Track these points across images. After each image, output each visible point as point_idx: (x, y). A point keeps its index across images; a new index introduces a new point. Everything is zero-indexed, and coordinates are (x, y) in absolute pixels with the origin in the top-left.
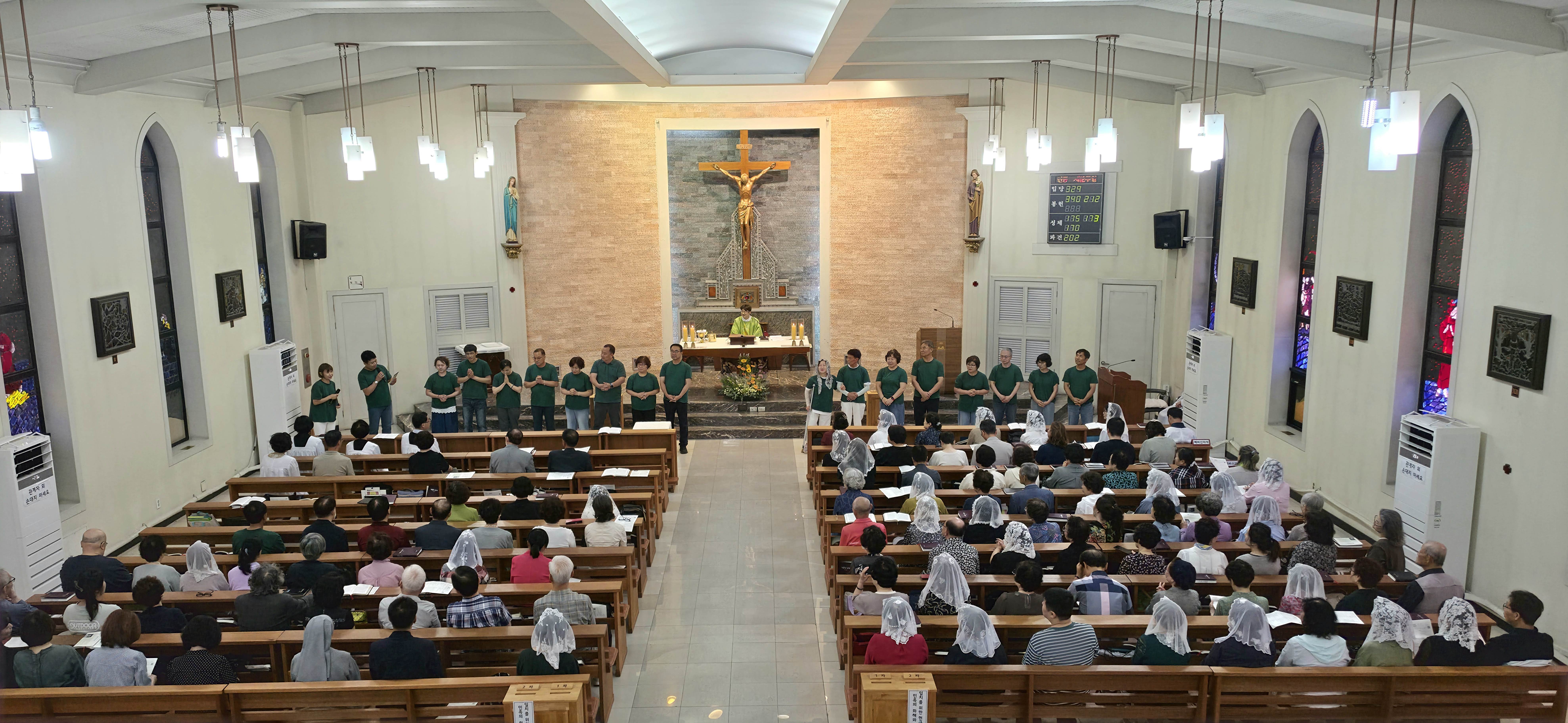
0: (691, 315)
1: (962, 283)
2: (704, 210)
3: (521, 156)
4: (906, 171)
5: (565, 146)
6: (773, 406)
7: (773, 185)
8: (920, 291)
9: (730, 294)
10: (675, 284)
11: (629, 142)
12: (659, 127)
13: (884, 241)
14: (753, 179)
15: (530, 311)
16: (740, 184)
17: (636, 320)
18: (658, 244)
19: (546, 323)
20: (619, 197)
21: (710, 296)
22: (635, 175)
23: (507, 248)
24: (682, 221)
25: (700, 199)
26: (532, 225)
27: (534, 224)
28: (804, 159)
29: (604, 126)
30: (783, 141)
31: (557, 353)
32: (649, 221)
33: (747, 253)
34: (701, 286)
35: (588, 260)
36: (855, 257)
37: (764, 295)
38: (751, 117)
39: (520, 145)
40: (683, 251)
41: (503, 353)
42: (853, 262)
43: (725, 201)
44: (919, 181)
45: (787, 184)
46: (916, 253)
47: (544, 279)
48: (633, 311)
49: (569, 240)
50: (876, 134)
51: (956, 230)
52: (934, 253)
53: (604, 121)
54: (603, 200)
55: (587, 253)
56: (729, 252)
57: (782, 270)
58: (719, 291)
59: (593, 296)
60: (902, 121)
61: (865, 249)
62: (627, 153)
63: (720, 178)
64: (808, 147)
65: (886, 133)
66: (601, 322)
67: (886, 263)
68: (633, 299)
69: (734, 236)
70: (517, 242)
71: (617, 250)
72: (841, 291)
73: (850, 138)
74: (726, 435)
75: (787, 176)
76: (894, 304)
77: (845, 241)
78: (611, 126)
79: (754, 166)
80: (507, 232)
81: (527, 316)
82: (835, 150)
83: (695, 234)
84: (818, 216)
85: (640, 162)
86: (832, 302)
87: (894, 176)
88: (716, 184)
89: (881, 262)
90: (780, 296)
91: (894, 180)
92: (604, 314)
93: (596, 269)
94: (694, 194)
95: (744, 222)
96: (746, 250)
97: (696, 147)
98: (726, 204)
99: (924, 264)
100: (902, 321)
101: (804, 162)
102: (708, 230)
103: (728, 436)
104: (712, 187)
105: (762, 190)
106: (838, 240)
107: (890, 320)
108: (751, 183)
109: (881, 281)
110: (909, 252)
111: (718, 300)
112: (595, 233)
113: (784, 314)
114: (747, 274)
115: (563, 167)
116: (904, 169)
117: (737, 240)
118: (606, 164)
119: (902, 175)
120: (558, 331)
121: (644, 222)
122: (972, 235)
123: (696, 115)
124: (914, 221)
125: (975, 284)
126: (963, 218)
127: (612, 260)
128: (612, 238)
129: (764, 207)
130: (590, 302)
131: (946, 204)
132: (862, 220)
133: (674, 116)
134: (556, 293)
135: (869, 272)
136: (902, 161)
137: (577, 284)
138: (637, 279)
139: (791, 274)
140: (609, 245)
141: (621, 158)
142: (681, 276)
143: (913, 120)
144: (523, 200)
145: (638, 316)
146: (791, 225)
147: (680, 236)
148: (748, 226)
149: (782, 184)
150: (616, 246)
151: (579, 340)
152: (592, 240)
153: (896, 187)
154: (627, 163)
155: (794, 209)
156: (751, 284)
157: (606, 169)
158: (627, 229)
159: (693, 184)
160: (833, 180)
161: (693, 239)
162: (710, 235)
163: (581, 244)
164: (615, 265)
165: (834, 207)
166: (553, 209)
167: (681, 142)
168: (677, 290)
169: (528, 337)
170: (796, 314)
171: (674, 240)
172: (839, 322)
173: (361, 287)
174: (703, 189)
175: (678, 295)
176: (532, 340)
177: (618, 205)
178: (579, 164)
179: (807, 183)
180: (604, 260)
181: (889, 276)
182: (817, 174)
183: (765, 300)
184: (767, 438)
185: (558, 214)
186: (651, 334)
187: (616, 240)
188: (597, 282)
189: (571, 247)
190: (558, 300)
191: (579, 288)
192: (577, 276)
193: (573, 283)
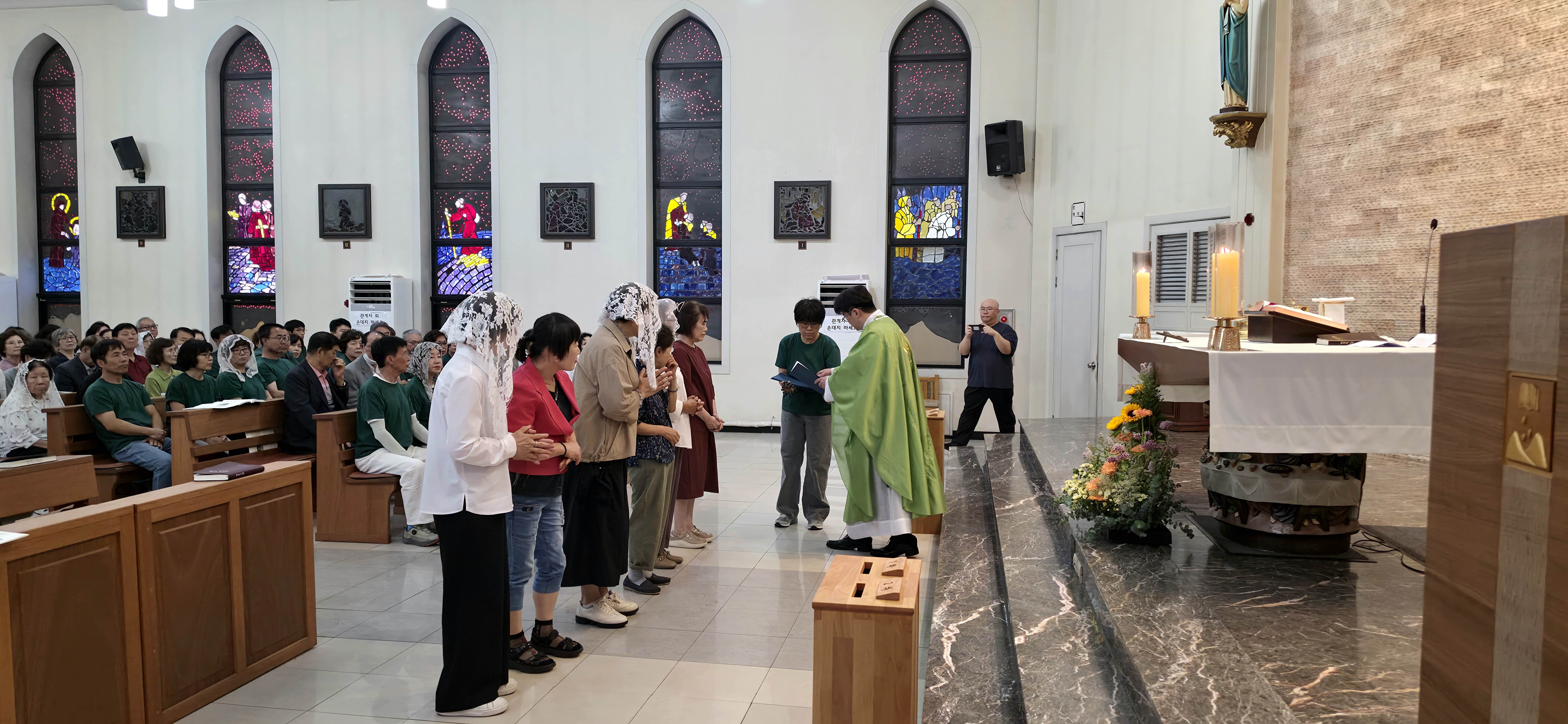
15: (1294, 272)
23: (1221, 123)
47: (1324, 195)
55: (1428, 116)
71: (1507, 98)
80: (1224, 89)
81: (1287, 282)
93: (1445, 160)
127: (1491, 127)
128: (1495, 64)
134: (1348, 228)
137: (1393, 204)
140: (1486, 87)
144: (1301, 11)
150: (1507, 85)
152: (1440, 80)
163: (1414, 94)
164: (1499, 142)
166: (1357, 16)
173: (1082, 221)
187: (1508, 68)
188: (1446, 196)
189: (1389, 108)
190: (1351, 246)
191: (1400, 216)
192: (1398, 183)
193: (1386, 203)
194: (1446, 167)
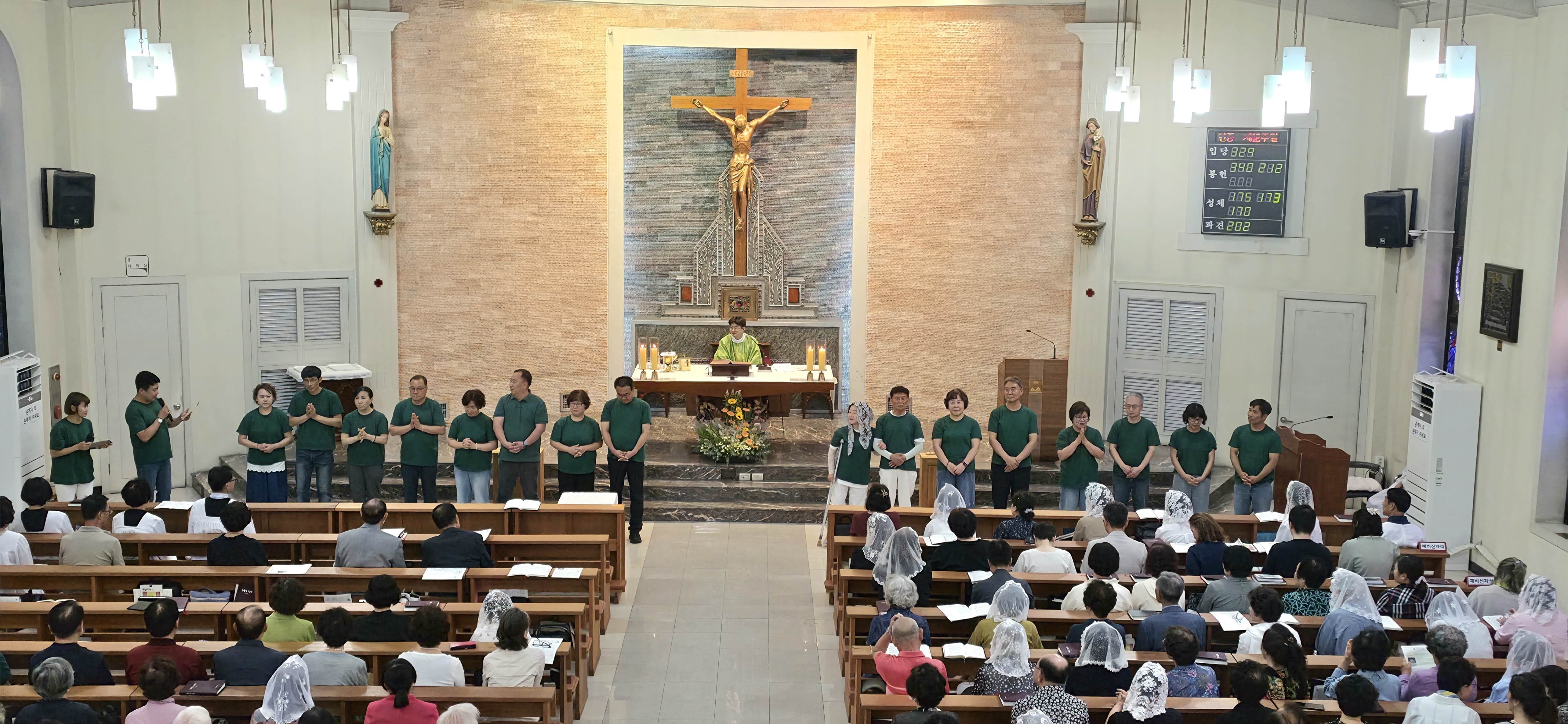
0: (653, 329)
1: (1070, 291)
2: (676, 169)
3: (400, 77)
4: (988, 118)
5: (467, 65)
6: (776, 472)
7: (784, 133)
8: (1005, 301)
9: (714, 297)
10: (629, 280)
11: (567, 61)
12: (612, 40)
13: (951, 223)
14: (754, 123)
15: (405, 317)
16: (733, 130)
17: (567, 335)
18: (605, 219)
19: (428, 335)
20: (548, 145)
21: (683, 300)
22: (573, 112)
23: (373, 219)
24: (642, 184)
25: (672, 151)
26: (412, 185)
27: (416, 182)
28: (832, 95)
29: (528, 36)
30: (800, 68)
31: (445, 382)
32: (593, 183)
33: (741, 236)
34: (669, 284)
35: (498, 240)
36: (906, 246)
37: (766, 300)
38: (753, 29)
39: (398, 61)
40: (643, 230)
41: (362, 379)
42: (904, 254)
43: (710, 155)
44: (1007, 133)
45: (806, 132)
46: (1001, 243)
47: (428, 267)
48: (564, 321)
49: (469, 209)
50: (943, 60)
51: (1062, 210)
52: (1028, 244)
53: (529, 28)
54: (523, 150)
55: (496, 229)
56: (714, 234)
57: (795, 263)
58: (696, 294)
59: (503, 296)
60: (982, 42)
61: (922, 235)
62: (562, 79)
63: (702, 121)
64: (838, 77)
65: (958, 59)
66: (514, 337)
67: (954, 258)
68: (564, 301)
69: (722, 209)
70: (388, 211)
71: (541, 227)
72: (885, 298)
73: (903, 66)
74: (702, 516)
75: (805, 120)
76: (964, 319)
77: (892, 221)
78: (539, 37)
79: (756, 103)
80: (373, 193)
81: (400, 324)
82: (879, 83)
83: (663, 205)
84: (852, 183)
85: (581, 93)
86: (870, 314)
87: (969, 125)
88: (696, 129)
89: (946, 255)
90: (790, 302)
91: (969, 131)
92: (520, 323)
93: (508, 254)
94: (663, 144)
95: (738, 189)
96: (739, 231)
97: (667, 72)
98: (712, 160)
99: (1012, 260)
100: (976, 346)
101: (833, 99)
102: (681, 200)
103: (705, 517)
104: (691, 133)
105: (767, 140)
106: (882, 220)
107: (958, 345)
108: (751, 130)
109: (946, 284)
110: (990, 241)
111: (695, 306)
112: (509, 200)
113: (796, 330)
114: (740, 268)
115: (463, 97)
116: (984, 113)
117: (727, 216)
118: (530, 95)
119: (981, 123)
120: (448, 348)
121: (584, 184)
122: (1086, 217)
123: (670, 24)
124: (998, 194)
125: (1090, 293)
126: (1074, 192)
127: (535, 240)
128: (534, 208)
129: (770, 167)
130: (498, 305)
131: (1048, 170)
132: (919, 190)
133: (636, 24)
134: (446, 290)
135: (927, 270)
136: (981, 102)
137: (478, 276)
138: (571, 271)
139: (808, 270)
140: (529, 219)
141: (552, 86)
142: (639, 269)
143: (1001, 40)
144: (400, 145)
145: (571, 327)
146: (811, 196)
147: (638, 206)
148: (744, 195)
149: (797, 132)
150: (540, 220)
151: (479, 363)
152: (503, 210)
153: (972, 141)
154: (562, 93)
155: (815, 170)
156: (746, 283)
157: (528, 102)
158: (558, 194)
159: (660, 128)
160: (877, 128)
161: (659, 212)
162: (685, 207)
163: (487, 215)
164: (539, 249)
165: (877, 169)
166: (445, 161)
167: (644, 64)
168: (632, 289)
169: (400, 356)
170: (814, 331)
171: (630, 213)
172: (880, 346)
173: (144, 273)
174: (677, 137)
175: (633, 297)
176: (406, 361)
177: (546, 157)
178: (487, 94)
179: (836, 132)
180: (521, 241)
181: (958, 276)
182: (851, 118)
183: (768, 308)
184: (765, 521)
185: (454, 169)
186: (590, 356)
187: (541, 211)
188: (510, 274)
189: (472, 221)
190: (449, 301)
191: (481, 284)
192: (479, 264)
193: (472, 275)
194: (509, 258)
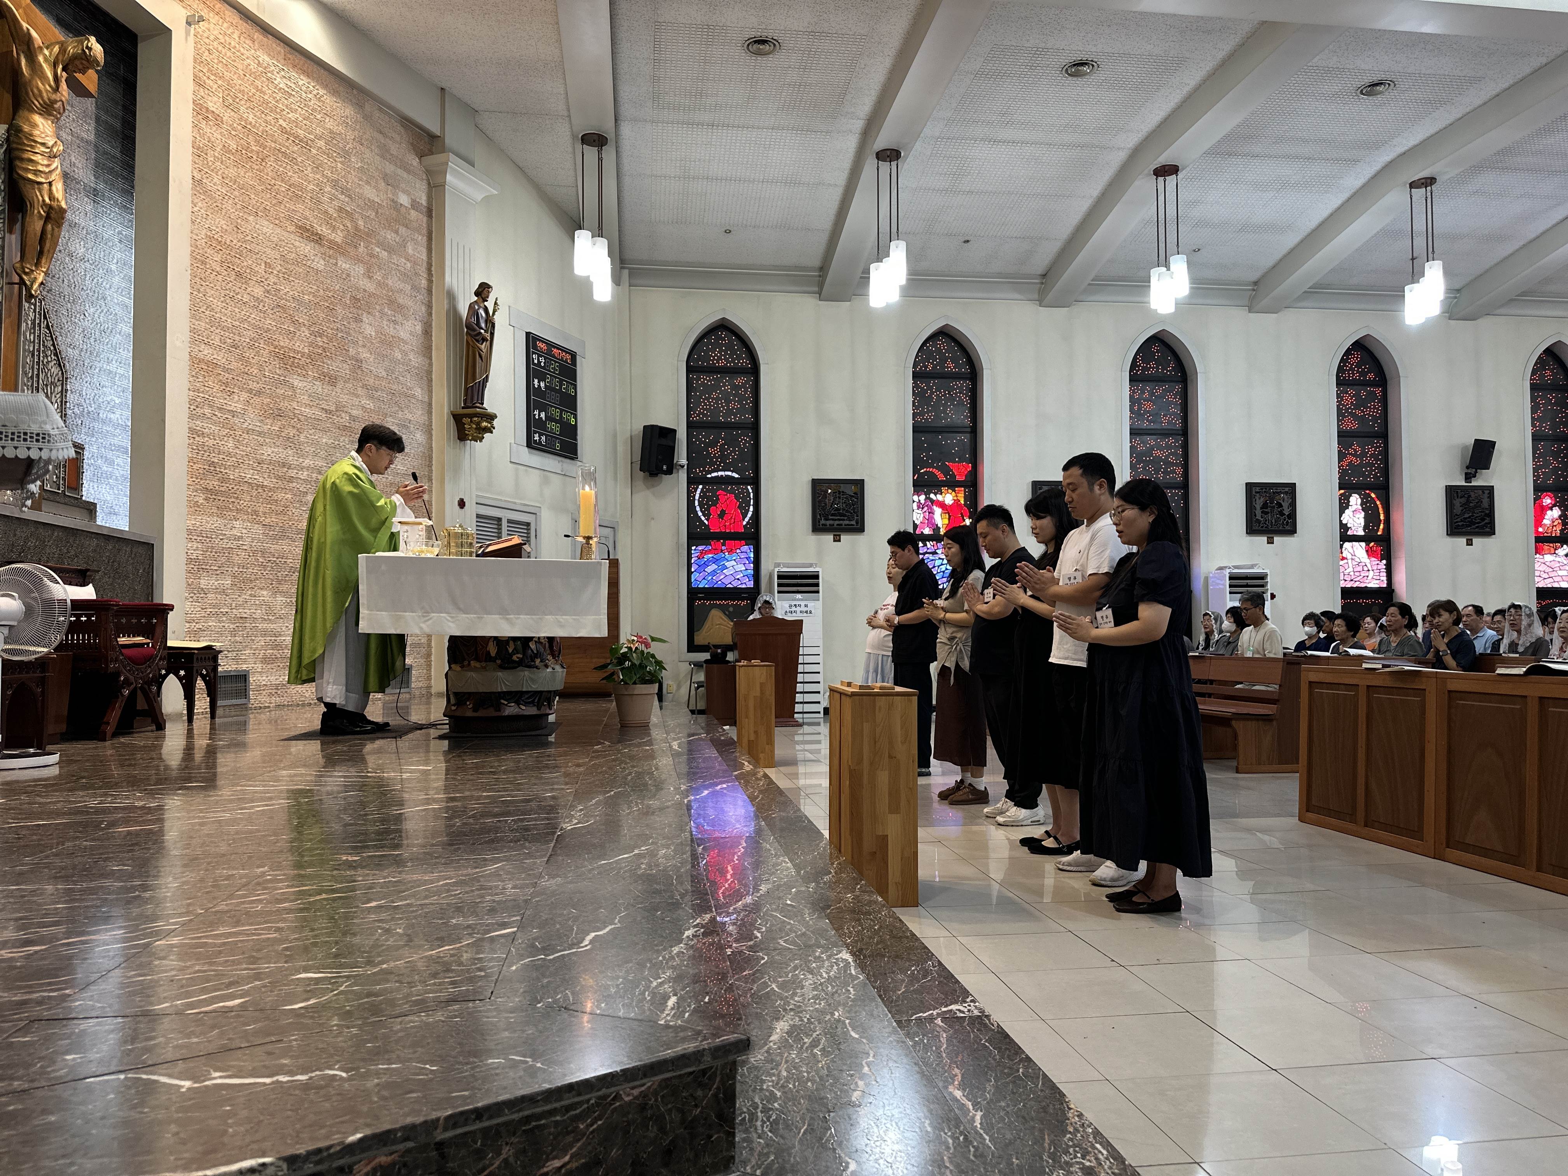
4: (338, 238)
36: (239, 407)
42: (236, 419)
65: (300, 133)
72: (211, 495)
73: (230, 100)
82: (200, 111)
86: (190, 522)
87: (316, 237)
90: (69, 487)
91: (317, 248)
116: (334, 229)
119: (330, 242)
124: (352, 352)
125: (462, 503)
132: (254, 317)
143: (350, 134)
153: (319, 264)
